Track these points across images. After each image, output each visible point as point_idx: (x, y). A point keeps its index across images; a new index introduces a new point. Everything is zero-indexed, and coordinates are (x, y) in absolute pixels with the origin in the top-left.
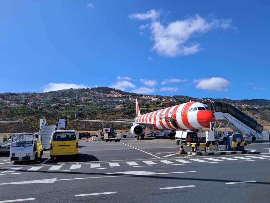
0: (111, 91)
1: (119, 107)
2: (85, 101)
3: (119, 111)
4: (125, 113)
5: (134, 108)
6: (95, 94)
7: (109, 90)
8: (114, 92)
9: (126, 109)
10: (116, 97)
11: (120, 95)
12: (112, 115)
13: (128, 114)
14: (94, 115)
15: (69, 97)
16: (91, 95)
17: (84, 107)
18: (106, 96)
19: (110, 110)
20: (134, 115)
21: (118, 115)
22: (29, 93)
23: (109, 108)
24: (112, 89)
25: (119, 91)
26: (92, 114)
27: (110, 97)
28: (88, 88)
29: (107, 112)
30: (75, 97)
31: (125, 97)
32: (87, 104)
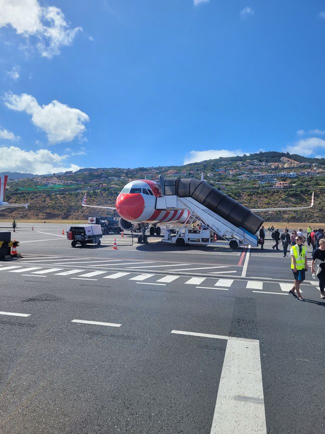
0: (282, 158)
1: (280, 184)
2: (233, 176)
3: (278, 192)
4: (289, 195)
5: (308, 185)
6: (252, 164)
7: (279, 156)
8: (287, 159)
9: (292, 188)
10: (287, 168)
11: (296, 164)
12: (266, 197)
13: (294, 196)
14: (237, 198)
15: (212, 171)
16: (245, 166)
17: (227, 185)
18: (270, 166)
19: (264, 189)
20: (306, 198)
21: (277, 198)
22: (162, 168)
23: (263, 187)
24: (283, 155)
25: (296, 157)
26: (233, 195)
27: (276, 169)
28: (245, 155)
29: (258, 193)
30: (221, 170)
31: (303, 167)
32: (233, 181)
